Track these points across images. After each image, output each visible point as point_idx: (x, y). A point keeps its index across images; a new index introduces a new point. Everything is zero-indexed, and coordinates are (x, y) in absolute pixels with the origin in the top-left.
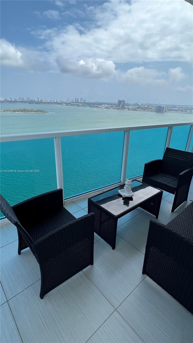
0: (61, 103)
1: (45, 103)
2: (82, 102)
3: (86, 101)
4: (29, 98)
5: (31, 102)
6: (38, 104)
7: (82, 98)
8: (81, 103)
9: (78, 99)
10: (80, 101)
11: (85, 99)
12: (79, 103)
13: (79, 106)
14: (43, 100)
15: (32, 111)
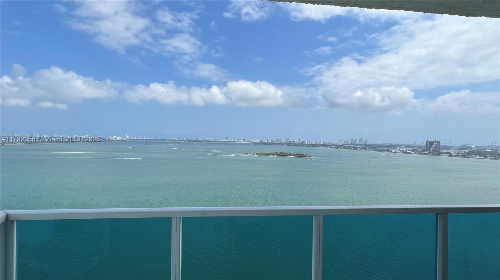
0: (330, 145)
1: (308, 145)
2: (362, 143)
3: (369, 143)
4: (288, 139)
5: (290, 144)
6: (298, 146)
7: (362, 139)
8: (360, 145)
9: (355, 140)
10: (358, 142)
11: (367, 140)
12: (357, 145)
13: (356, 149)
14: (306, 142)
15: (290, 154)
